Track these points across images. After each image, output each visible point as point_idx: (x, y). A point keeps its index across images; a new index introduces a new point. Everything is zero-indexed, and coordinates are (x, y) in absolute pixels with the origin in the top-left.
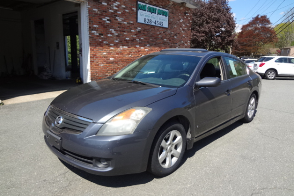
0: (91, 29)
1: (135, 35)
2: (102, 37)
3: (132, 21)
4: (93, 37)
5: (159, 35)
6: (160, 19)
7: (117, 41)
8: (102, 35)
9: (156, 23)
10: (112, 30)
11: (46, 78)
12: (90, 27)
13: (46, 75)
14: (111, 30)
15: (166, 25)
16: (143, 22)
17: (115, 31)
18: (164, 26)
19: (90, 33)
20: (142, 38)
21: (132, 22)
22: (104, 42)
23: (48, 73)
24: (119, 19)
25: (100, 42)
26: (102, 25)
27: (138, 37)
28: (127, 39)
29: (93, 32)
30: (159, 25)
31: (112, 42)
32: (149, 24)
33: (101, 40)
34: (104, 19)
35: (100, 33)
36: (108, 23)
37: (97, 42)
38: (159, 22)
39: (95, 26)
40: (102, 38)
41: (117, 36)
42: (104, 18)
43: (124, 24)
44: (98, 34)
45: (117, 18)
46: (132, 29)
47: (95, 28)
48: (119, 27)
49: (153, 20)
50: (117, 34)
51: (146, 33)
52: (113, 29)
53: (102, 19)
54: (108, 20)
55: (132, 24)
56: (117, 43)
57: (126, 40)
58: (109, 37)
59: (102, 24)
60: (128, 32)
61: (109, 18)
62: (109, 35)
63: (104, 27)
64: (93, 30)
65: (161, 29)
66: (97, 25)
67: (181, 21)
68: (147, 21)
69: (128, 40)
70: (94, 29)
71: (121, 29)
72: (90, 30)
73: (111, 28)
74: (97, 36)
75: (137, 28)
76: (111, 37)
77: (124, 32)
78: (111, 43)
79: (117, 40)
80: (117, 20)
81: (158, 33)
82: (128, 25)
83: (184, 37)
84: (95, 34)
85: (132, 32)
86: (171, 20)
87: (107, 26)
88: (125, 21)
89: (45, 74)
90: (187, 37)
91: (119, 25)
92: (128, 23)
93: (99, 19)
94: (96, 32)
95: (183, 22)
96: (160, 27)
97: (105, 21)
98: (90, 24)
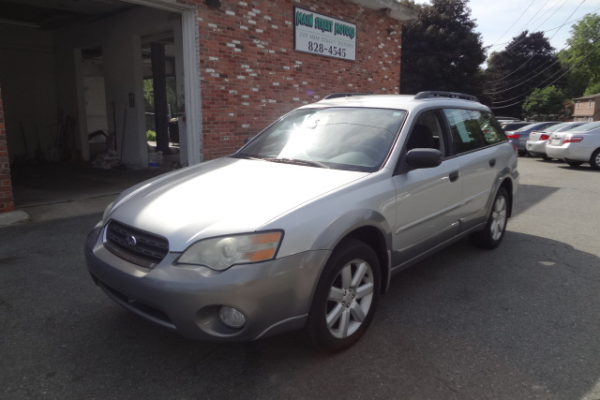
0: (204, 64)
1: (292, 75)
2: (226, 80)
3: (285, 47)
4: (207, 82)
5: (337, 75)
6: (340, 43)
7: (255, 90)
8: (226, 76)
9: (331, 52)
10: (246, 68)
11: (108, 167)
12: (202, 62)
13: (108, 161)
14: (243, 66)
15: (351, 55)
16: (307, 50)
17: (251, 68)
18: (347, 57)
19: (203, 74)
20: (304, 83)
21: (284, 50)
22: (231, 92)
23: (111, 155)
24: (260, 45)
25: (222, 91)
26: (225, 56)
27: (297, 81)
28: (276, 84)
29: (208, 70)
30: (338, 56)
31: (246, 91)
32: (319, 53)
33: (223, 88)
34: (229, 45)
35: (222, 72)
36: (238, 53)
37: (216, 91)
38: (337, 50)
39: (212, 58)
40: (226, 83)
41: (255, 78)
42: (230, 42)
43: (269, 54)
44: (218, 75)
45: (255, 41)
46: (284, 64)
47: (212, 62)
48: (259, 61)
49: (327, 46)
50: (255, 75)
51: (311, 71)
52: (248, 63)
53: (225, 45)
54: (237, 46)
55: (284, 53)
56: (255, 93)
57: (274, 87)
58: (239, 81)
59: (225, 54)
60: (277, 70)
61: (239, 42)
62: (241, 77)
63: (230, 61)
64: (207, 67)
65: (341, 64)
66: (216, 56)
67: (380, 47)
68: (314, 47)
69: (278, 87)
70: (211, 65)
71: (262, 65)
72: (201, 67)
73: (243, 63)
74: (216, 79)
75: (294, 62)
76: (244, 81)
77: (270, 70)
78: (244, 93)
79: (255, 87)
80: (255, 45)
81: (336, 72)
82: (277, 56)
83: (387, 79)
84: (213, 75)
85: (285, 71)
86: (362, 44)
87: (236, 58)
88: (271, 49)
89: (107, 157)
90: (393, 78)
91: (259, 57)
92: (277, 52)
93: (221, 44)
94: (213, 71)
95: (385, 49)
96: (340, 59)
97: (231, 49)
98: (201, 54)
